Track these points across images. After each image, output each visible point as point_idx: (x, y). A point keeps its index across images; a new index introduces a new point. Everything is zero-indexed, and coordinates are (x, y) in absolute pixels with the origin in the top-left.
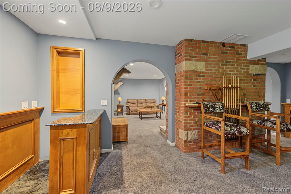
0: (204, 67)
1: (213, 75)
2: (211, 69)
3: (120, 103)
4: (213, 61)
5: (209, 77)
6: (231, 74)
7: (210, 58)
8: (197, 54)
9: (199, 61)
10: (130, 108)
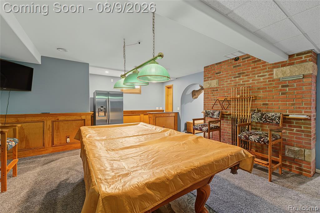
0: (216, 84)
1: (225, 89)
2: (224, 84)
4: (225, 77)
5: (222, 90)
6: (245, 84)
7: (222, 75)
8: (212, 74)
9: (214, 79)
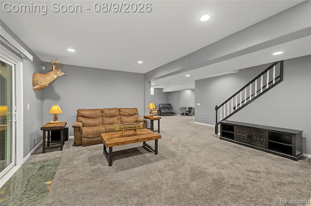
3: (56, 118)
10: (85, 130)
